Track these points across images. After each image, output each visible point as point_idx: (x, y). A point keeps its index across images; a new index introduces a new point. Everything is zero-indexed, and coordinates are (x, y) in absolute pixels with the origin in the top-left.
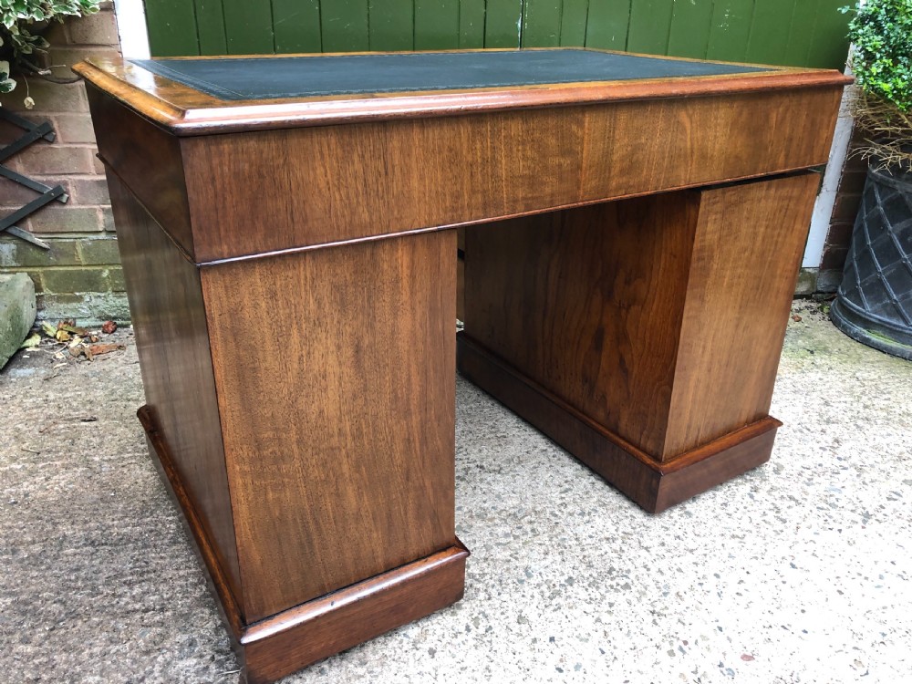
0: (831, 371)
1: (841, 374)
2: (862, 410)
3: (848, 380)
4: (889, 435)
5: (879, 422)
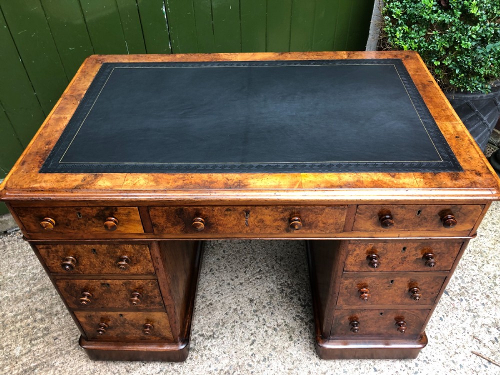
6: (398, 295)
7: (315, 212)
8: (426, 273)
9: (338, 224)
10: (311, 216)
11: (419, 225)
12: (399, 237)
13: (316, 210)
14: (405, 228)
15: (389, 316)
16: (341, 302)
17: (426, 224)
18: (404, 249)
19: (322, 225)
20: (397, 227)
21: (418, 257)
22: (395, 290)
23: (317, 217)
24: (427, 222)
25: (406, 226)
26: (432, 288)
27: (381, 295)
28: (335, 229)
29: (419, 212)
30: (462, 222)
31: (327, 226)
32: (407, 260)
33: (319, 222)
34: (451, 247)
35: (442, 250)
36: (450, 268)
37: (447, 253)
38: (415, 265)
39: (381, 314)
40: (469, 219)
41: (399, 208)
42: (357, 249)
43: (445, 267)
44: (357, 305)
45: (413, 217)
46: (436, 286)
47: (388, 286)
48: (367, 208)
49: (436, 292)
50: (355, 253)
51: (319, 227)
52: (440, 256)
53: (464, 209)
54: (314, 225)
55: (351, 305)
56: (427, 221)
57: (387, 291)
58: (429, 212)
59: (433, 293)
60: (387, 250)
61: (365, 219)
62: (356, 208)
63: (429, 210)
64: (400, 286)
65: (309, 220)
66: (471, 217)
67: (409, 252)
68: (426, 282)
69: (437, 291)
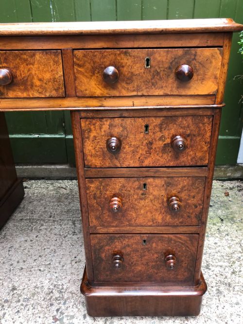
0: (227, 237)
1: (232, 240)
2: (229, 275)
3: (233, 246)
4: (237, 304)
5: (237, 288)
6: (156, 210)
7: (26, 60)
8: (180, 170)
9: (57, 81)
10: (22, 67)
11: (153, 84)
12: (133, 106)
13: (25, 57)
14: (137, 91)
15: (154, 245)
16: (94, 220)
17: (160, 83)
18: (147, 127)
19: (38, 83)
20: (128, 89)
21: (165, 143)
22: (151, 201)
23: (29, 70)
24: (161, 79)
25: (138, 86)
26: (194, 197)
27: (137, 209)
28: (55, 90)
29: (148, 60)
30: (203, 79)
31: (44, 85)
32: (154, 146)
33: (33, 77)
34: (201, 125)
35: (191, 130)
36: (207, 162)
37: (199, 135)
38: (165, 156)
39: (145, 241)
40: (209, 74)
41: (122, 55)
42: (92, 127)
43: (201, 159)
44: (113, 226)
45: (142, 71)
46: (198, 193)
47: (142, 194)
48: (85, 56)
49: (200, 205)
50: (92, 135)
51: (36, 86)
52: (191, 140)
53: (200, 56)
54: (29, 83)
55: (106, 227)
56: (160, 77)
57: (142, 202)
58: (159, 61)
59: (196, 207)
60: (127, 130)
61: (86, 74)
62: (71, 54)
63: (159, 59)
64: (156, 193)
65: (21, 74)
66: (211, 70)
67: (154, 133)
68: (184, 187)
69: (200, 202)
